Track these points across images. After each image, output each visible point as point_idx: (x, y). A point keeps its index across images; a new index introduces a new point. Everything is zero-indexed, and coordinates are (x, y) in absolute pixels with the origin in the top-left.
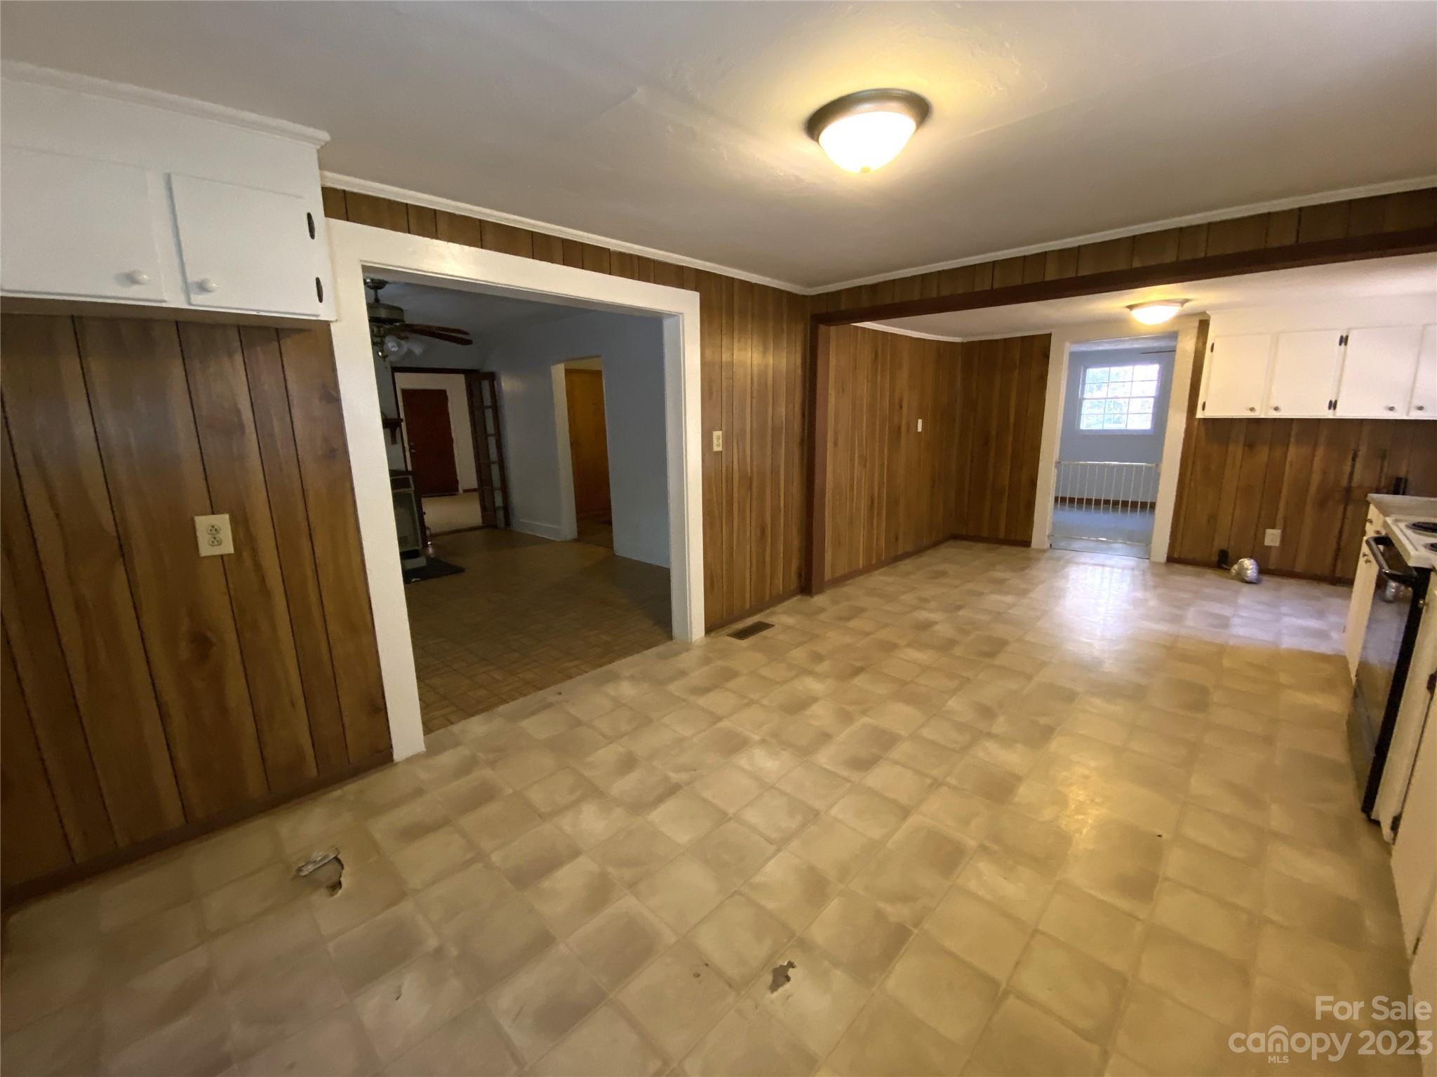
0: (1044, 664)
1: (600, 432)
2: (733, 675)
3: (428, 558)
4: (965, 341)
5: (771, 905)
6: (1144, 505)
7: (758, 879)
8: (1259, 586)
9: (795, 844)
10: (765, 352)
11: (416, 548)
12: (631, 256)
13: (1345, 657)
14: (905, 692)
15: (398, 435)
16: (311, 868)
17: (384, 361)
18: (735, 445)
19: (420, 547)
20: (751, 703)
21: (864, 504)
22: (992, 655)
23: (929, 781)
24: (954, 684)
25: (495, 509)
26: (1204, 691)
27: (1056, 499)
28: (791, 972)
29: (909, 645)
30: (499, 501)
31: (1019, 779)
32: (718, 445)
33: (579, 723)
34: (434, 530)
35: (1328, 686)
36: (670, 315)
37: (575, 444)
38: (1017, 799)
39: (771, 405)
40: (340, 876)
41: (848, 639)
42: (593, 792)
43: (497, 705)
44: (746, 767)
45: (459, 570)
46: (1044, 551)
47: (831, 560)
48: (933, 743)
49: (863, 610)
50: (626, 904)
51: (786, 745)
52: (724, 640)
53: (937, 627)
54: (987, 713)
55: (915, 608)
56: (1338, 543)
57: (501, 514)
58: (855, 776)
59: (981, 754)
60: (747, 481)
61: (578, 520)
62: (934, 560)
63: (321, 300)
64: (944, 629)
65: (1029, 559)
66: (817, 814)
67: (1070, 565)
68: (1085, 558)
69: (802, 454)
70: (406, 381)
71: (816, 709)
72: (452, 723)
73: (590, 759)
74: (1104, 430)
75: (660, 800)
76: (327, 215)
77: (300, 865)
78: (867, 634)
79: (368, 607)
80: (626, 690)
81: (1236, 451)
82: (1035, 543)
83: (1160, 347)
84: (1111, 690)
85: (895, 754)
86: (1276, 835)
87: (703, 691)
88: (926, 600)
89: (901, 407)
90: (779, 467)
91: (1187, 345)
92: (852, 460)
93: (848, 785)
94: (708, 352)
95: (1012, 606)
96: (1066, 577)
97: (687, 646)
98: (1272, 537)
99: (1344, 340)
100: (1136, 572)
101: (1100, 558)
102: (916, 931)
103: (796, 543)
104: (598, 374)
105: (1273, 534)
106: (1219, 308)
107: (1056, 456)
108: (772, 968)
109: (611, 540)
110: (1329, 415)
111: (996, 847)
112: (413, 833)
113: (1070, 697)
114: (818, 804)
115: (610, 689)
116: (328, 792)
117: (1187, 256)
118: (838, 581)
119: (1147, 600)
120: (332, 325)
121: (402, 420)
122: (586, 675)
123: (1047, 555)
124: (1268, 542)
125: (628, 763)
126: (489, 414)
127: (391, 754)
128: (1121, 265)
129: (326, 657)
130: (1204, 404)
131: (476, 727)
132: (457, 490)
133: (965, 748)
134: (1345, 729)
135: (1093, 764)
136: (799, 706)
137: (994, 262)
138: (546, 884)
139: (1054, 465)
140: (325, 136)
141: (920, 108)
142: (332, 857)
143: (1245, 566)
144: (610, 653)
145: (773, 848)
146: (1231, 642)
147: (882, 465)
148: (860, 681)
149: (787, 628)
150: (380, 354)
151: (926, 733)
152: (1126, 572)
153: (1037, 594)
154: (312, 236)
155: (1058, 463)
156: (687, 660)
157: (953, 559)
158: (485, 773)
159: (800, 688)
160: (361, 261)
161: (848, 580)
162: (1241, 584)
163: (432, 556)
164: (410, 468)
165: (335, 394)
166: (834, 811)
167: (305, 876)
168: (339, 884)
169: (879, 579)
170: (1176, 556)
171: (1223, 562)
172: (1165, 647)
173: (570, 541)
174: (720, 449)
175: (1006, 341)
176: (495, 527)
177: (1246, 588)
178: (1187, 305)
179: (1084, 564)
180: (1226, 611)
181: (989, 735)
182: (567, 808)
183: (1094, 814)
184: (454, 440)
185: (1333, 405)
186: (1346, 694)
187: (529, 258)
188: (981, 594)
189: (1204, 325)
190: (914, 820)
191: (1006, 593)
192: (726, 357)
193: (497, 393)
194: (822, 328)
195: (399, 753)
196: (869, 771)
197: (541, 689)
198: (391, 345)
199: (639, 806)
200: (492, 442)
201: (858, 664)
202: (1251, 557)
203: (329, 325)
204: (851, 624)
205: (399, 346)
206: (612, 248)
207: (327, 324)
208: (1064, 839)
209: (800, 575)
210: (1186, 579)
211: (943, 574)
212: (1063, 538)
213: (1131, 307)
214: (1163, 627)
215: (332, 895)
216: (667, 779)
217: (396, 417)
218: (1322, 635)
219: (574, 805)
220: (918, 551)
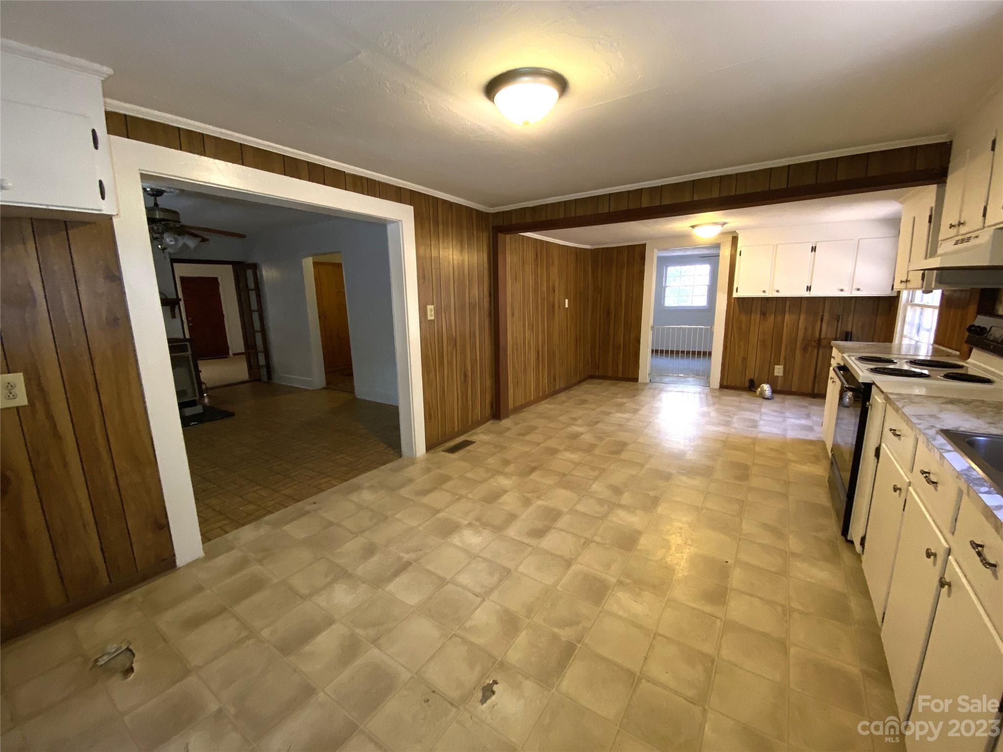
0: (650, 456)
1: (342, 307)
2: (446, 479)
3: (205, 407)
4: (593, 248)
5: (480, 641)
6: (705, 353)
7: (469, 624)
8: (772, 400)
9: (495, 596)
10: (461, 251)
11: (194, 398)
12: (361, 177)
13: (823, 442)
14: (565, 481)
15: (177, 310)
16: (106, 658)
17: (164, 252)
18: (443, 315)
19: (197, 398)
20: (461, 497)
21: (533, 356)
22: (618, 452)
23: (583, 541)
24: (596, 473)
25: (259, 367)
26: (746, 468)
27: (652, 351)
28: (495, 688)
29: (566, 450)
30: (262, 360)
31: (639, 533)
32: (431, 315)
33: (331, 524)
34: (209, 385)
35: (816, 459)
36: (393, 222)
37: (322, 316)
38: (639, 547)
39: (467, 289)
40: (132, 663)
41: (527, 449)
42: (342, 574)
43: (265, 515)
44: (459, 544)
45: (230, 415)
46: (646, 384)
47: (513, 395)
48: (584, 514)
49: (536, 428)
50: (373, 654)
51: (485, 525)
52: (441, 455)
53: (583, 436)
54: (617, 491)
55: (569, 425)
56: (815, 373)
57: (264, 372)
58: (534, 542)
59: (615, 519)
60: (453, 341)
61: (326, 373)
62: (579, 392)
63: (103, 198)
64: (588, 438)
65: (637, 389)
66: (509, 571)
67: (663, 392)
68: (671, 387)
69: (490, 321)
70: (183, 270)
71: (506, 498)
72: (227, 533)
73: (339, 551)
74: (679, 306)
75: (396, 574)
76: (109, 132)
77: (97, 657)
78: (539, 444)
79: (150, 445)
80: (367, 496)
81: (756, 317)
82: (641, 379)
83: (709, 254)
84: (692, 471)
85: (560, 524)
86: (794, 554)
87: (424, 493)
88: (575, 419)
89: (554, 291)
90: (475, 332)
91: (725, 252)
92: (524, 326)
93: (530, 549)
94: (422, 249)
95: (628, 420)
96: (660, 400)
97: (413, 461)
98: (779, 370)
99: (814, 249)
100: (703, 396)
101: (681, 387)
102: (580, 645)
103: (488, 383)
104: (339, 266)
105: (779, 368)
106: (743, 228)
107: (651, 323)
108: (481, 688)
109: (353, 387)
110: (807, 294)
111: (627, 581)
112: (195, 622)
113: (668, 477)
114: (510, 565)
115: (354, 497)
116: (120, 596)
117: (724, 194)
118: (518, 409)
119: (709, 413)
120: (113, 218)
121: (180, 300)
122: (334, 488)
123: (648, 386)
124: (776, 374)
125: (370, 551)
126: (253, 296)
127: (175, 562)
128: (687, 198)
129: (113, 487)
130: (737, 288)
131: (247, 534)
132: (228, 353)
133: (604, 517)
134: (828, 485)
135: (684, 519)
136: (494, 497)
137: (610, 194)
138: (307, 648)
139: (650, 329)
140: (108, 70)
141: (561, 83)
142: (124, 647)
143: (765, 389)
144: (355, 470)
145: (479, 600)
146: (760, 436)
147: (543, 330)
148: (535, 476)
149: (484, 443)
150: (160, 247)
151: (580, 508)
152: (696, 395)
153: (644, 411)
154: (96, 147)
155: (653, 327)
156: (413, 471)
157: (591, 390)
158: (255, 568)
159: (495, 484)
160: (139, 169)
161: (525, 408)
162: (763, 399)
163: (208, 405)
164: (188, 336)
165: (117, 274)
166: (521, 568)
167: (101, 665)
168: (131, 669)
169: (545, 406)
170: (725, 384)
171: (751, 387)
172: (723, 441)
173: (321, 389)
174: (433, 318)
175: (619, 249)
176: (260, 380)
177: (766, 402)
178: (725, 226)
179: (671, 391)
180: (756, 417)
181: (620, 506)
182: (324, 588)
183: (687, 552)
184: (225, 316)
185: (809, 289)
186: (826, 464)
187: (282, 174)
188: (609, 414)
189: (735, 240)
190: (575, 568)
191: (625, 412)
192: (434, 253)
193: (259, 281)
194: (500, 235)
195: (181, 560)
196: (542, 538)
197: (299, 501)
198: (169, 240)
199: (379, 581)
200: (255, 316)
201: (533, 465)
202: (767, 383)
203: (111, 219)
204: (528, 438)
205: (176, 240)
206: (347, 171)
207: (110, 218)
208: (670, 570)
209: (492, 406)
210: (732, 399)
211: (584, 402)
212: (658, 374)
213: (693, 227)
214: (721, 429)
215: (126, 678)
216: (400, 558)
217: (175, 297)
218: (810, 429)
219: (330, 584)
220: (567, 388)
